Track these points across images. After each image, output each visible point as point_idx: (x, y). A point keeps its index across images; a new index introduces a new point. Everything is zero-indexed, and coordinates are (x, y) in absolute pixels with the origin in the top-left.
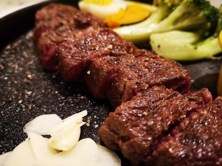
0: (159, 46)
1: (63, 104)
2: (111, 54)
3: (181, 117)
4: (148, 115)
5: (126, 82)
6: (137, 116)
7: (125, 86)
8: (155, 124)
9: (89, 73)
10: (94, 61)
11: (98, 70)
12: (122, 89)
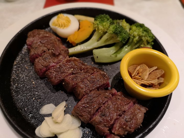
0: (97, 57)
1: (54, 97)
2: (73, 74)
3: (101, 105)
4: (89, 106)
5: (80, 90)
6: (85, 107)
7: (80, 92)
8: (91, 110)
9: (64, 83)
10: (65, 79)
11: (68, 84)
12: (79, 93)
